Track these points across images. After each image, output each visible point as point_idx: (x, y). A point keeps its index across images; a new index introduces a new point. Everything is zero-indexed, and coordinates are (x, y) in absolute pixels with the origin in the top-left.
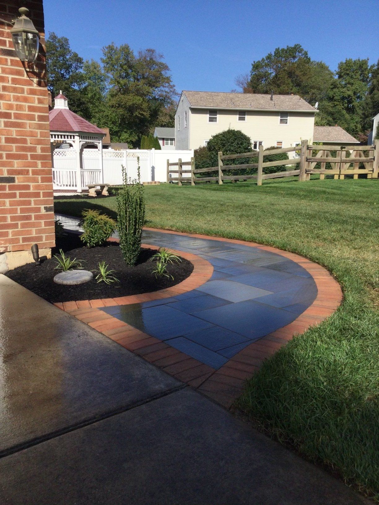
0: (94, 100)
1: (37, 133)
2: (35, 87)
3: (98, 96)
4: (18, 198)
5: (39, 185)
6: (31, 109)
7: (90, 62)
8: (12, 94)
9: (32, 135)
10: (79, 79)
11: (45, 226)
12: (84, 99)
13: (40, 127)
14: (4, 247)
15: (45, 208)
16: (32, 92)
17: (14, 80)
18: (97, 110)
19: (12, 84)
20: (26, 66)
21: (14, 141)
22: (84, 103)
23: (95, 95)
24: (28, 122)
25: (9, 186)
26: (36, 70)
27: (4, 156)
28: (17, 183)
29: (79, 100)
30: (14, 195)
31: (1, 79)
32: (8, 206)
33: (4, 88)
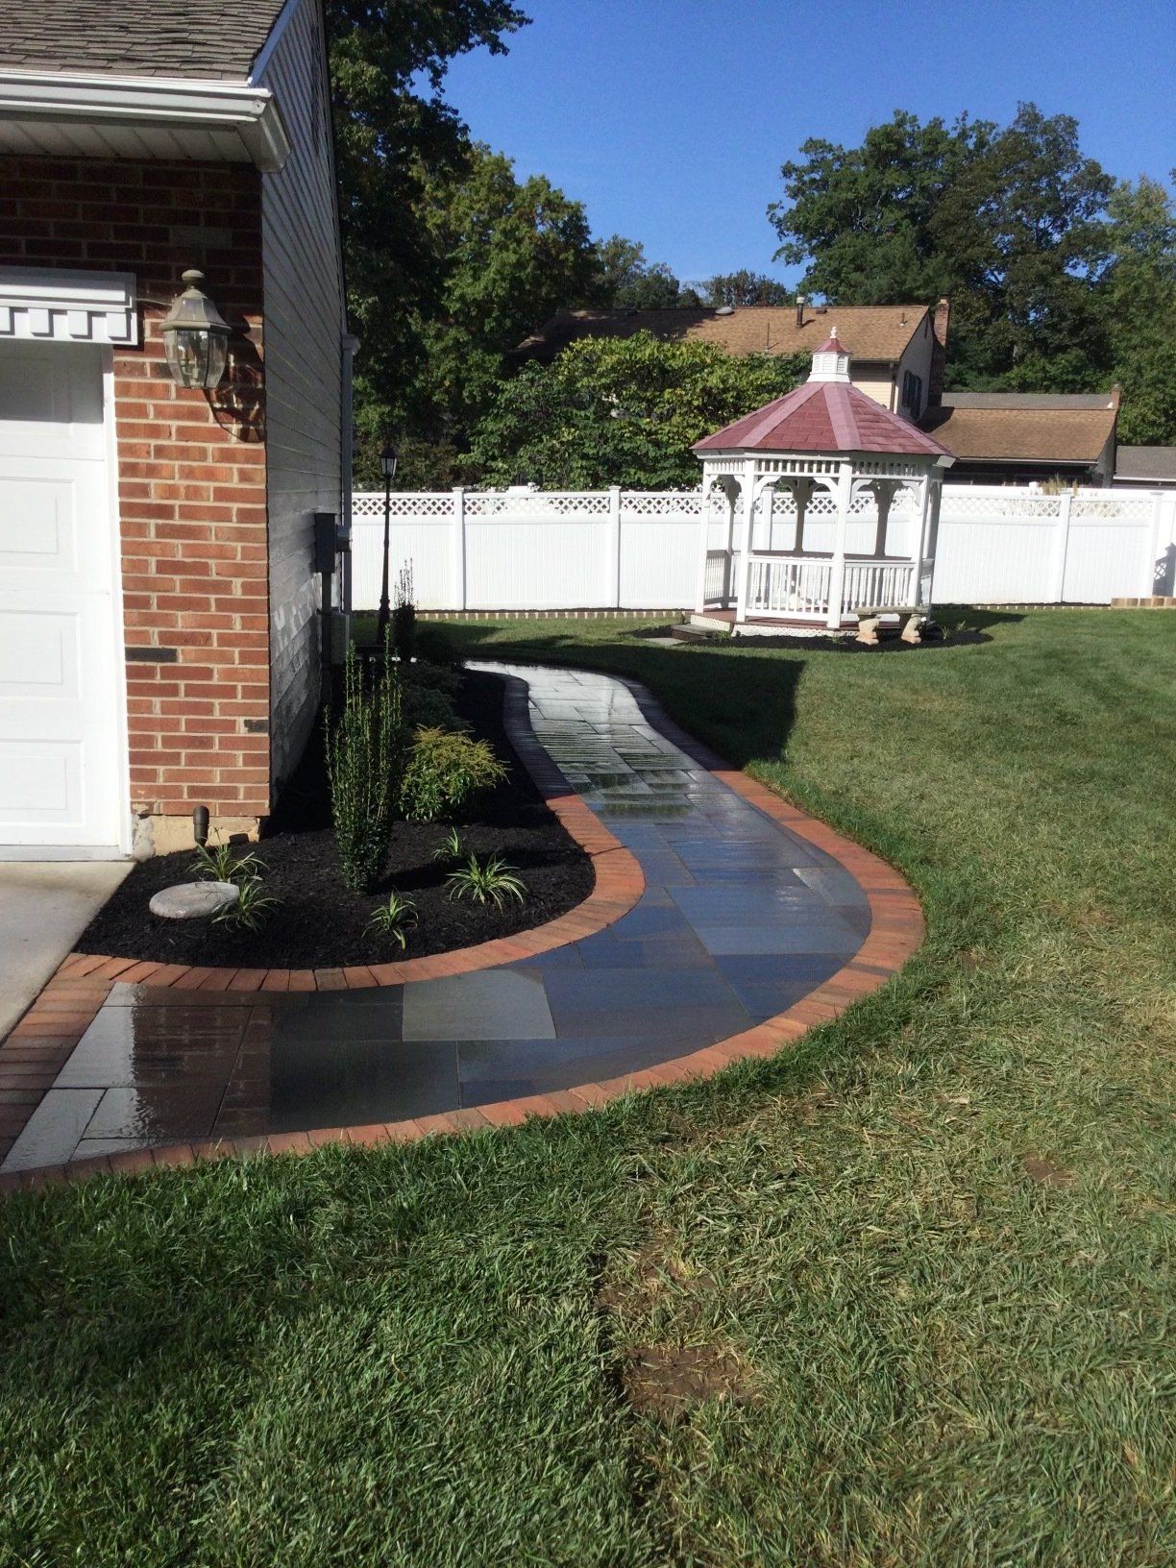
0: (1133, 310)
1: (235, 549)
2: (234, 443)
3: (1145, 295)
4: (182, 698)
5: (235, 670)
6: (222, 494)
7: (1135, 186)
8: (177, 463)
9: (221, 553)
10: (1093, 243)
11: (245, 764)
12: (1096, 309)
13: (242, 535)
14: (147, 804)
15: (247, 723)
16: (227, 456)
17: (183, 433)
18: (1136, 340)
19: (178, 440)
20: (214, 396)
21: (177, 568)
22: (1094, 321)
23: (1137, 289)
24: (214, 524)
25: (162, 668)
26: (238, 405)
27: (154, 602)
28: (181, 662)
29: (1080, 310)
30: (173, 690)
31: (154, 431)
32: (157, 713)
33: (160, 451)
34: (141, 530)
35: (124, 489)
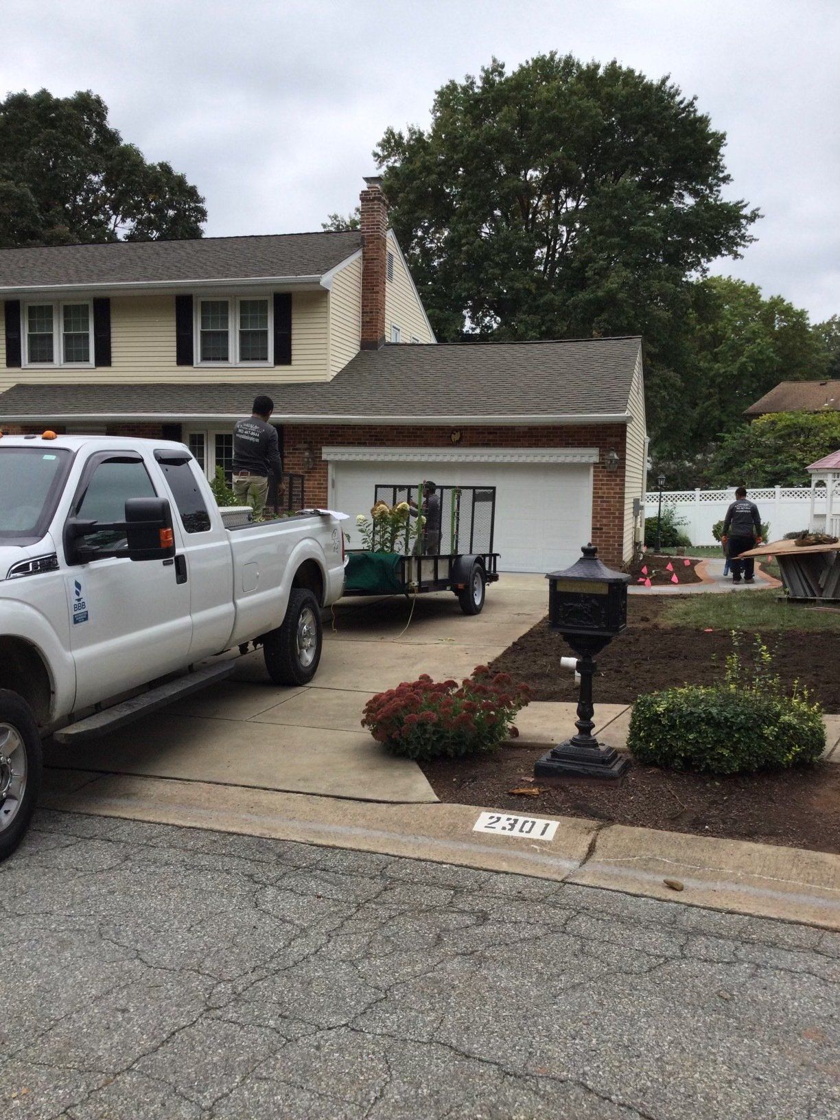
6: (615, 493)
17: (607, 480)
21: (604, 509)
24: (613, 500)
25: (599, 532)
26: (619, 474)
27: (599, 517)
28: (604, 530)
30: (602, 537)
31: (601, 480)
32: (598, 542)
33: (602, 484)
34: (597, 501)
35: (594, 493)
